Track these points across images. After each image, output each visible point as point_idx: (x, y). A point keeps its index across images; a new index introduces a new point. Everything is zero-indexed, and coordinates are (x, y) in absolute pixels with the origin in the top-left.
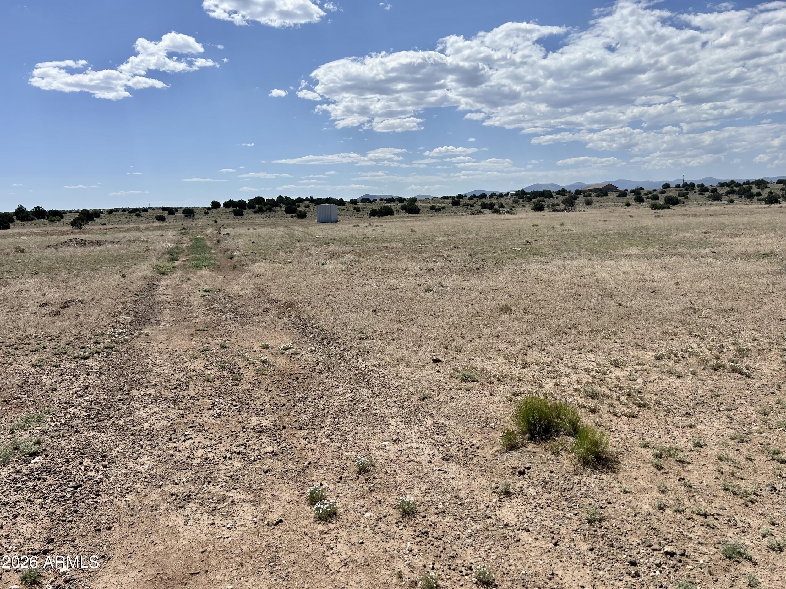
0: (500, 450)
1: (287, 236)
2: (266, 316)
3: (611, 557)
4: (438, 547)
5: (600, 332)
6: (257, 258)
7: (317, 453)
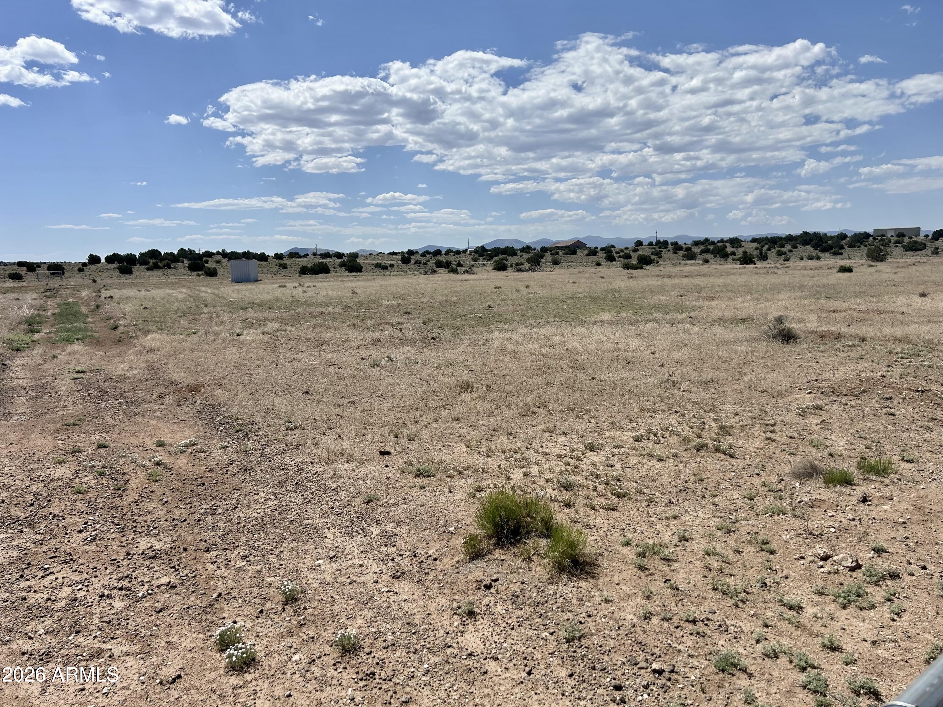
0: (462, 560)
1: (192, 300)
2: (162, 404)
3: (593, 682)
4: (387, 691)
5: (572, 410)
6: (150, 328)
7: (229, 582)
